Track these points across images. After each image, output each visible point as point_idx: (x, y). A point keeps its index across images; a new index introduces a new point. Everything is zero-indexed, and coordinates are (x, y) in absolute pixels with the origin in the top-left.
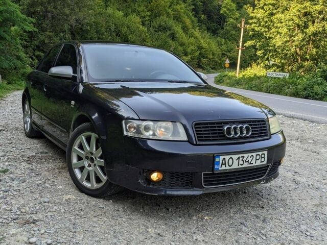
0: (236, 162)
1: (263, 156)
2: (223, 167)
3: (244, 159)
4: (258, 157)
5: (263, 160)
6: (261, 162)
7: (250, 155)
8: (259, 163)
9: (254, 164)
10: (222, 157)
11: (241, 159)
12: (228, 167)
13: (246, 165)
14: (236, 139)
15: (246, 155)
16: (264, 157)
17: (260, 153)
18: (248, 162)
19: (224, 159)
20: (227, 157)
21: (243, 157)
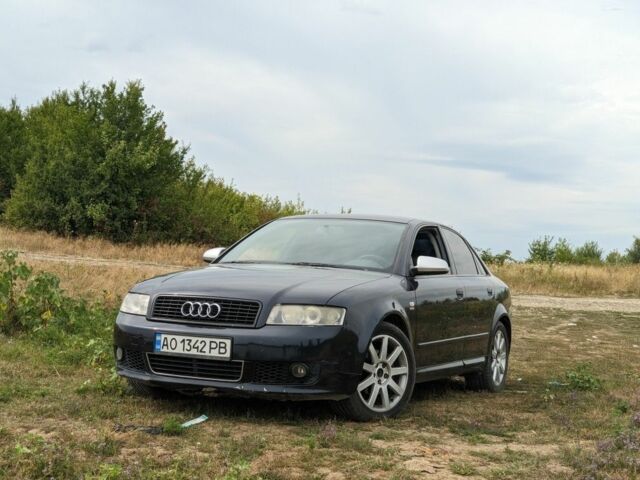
0: (180, 346)
1: (222, 345)
2: (165, 349)
3: (192, 344)
4: (213, 345)
5: (222, 350)
6: (220, 353)
7: (200, 339)
8: (215, 353)
9: (207, 354)
10: (163, 336)
11: (187, 342)
12: (170, 350)
13: (194, 352)
14: (194, 319)
15: (194, 339)
16: (225, 348)
17: (218, 341)
18: (197, 348)
19: (166, 338)
20: (170, 337)
21: (190, 341)
